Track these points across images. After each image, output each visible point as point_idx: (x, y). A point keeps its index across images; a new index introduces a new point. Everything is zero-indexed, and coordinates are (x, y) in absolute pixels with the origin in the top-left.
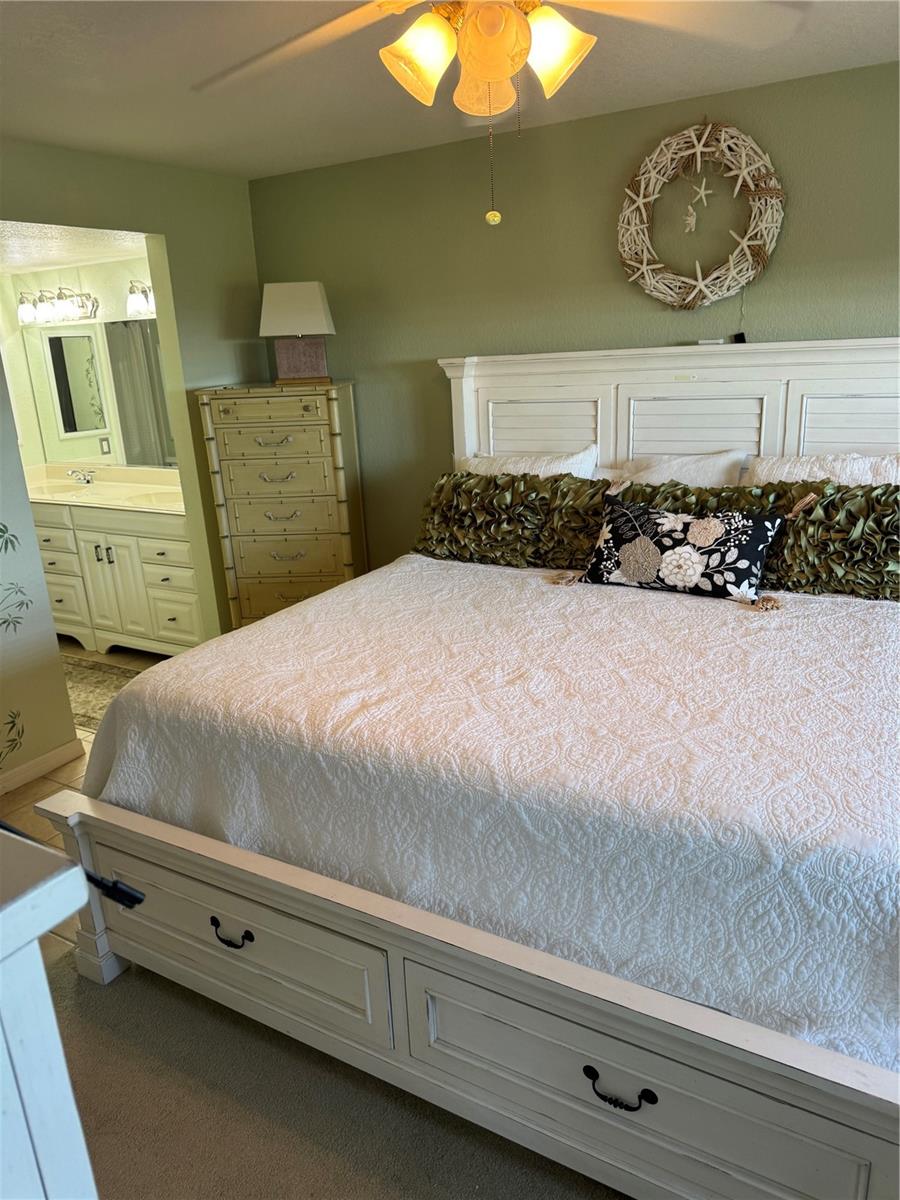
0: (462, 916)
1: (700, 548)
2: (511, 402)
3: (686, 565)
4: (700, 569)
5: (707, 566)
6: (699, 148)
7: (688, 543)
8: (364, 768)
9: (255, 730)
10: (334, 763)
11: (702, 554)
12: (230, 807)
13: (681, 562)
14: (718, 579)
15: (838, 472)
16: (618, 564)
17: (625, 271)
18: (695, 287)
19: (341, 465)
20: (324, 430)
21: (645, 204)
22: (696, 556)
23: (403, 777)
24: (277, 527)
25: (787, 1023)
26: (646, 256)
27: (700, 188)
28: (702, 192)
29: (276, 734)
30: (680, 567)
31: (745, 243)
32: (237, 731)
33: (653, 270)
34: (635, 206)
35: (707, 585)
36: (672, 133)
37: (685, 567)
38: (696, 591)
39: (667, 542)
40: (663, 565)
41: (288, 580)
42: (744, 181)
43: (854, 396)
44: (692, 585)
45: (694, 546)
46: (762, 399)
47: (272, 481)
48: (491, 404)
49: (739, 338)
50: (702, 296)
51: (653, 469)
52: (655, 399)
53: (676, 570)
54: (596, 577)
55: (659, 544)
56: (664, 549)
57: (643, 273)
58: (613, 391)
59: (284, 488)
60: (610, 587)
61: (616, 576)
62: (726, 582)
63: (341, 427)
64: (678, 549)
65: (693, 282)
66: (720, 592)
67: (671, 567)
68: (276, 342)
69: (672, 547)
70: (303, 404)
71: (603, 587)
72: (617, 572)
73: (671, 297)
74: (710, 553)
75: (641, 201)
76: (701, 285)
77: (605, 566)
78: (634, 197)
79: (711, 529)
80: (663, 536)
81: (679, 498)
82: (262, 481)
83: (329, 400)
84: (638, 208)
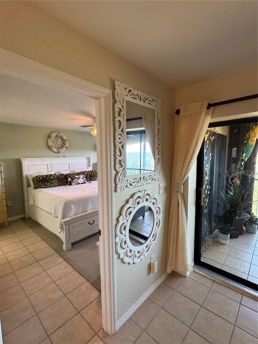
3: (81, 180)
4: (83, 181)
6: (59, 135)
14: (85, 181)
16: (74, 182)
17: (49, 148)
19: (3, 178)
26: (53, 146)
28: (60, 140)
31: (65, 146)
35: (84, 182)
36: (55, 132)
38: (83, 183)
40: (79, 181)
42: (64, 139)
45: (81, 178)
46: (69, 164)
48: (28, 166)
49: (64, 157)
50: (61, 151)
52: (56, 164)
54: (70, 184)
56: (78, 179)
57: (53, 148)
58: (50, 163)
61: (73, 184)
66: (85, 183)
72: (74, 183)
73: (56, 151)
74: (83, 179)
75: (52, 139)
76: (61, 150)
79: (81, 176)
81: (78, 174)
83: (1, 166)
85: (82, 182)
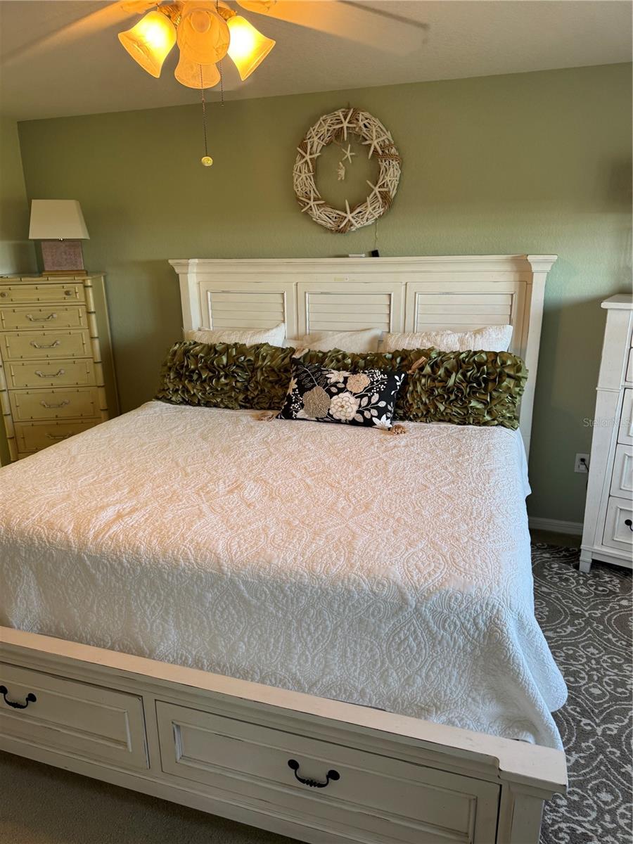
0: (198, 665)
1: (355, 394)
2: (223, 292)
3: (346, 405)
4: (356, 408)
5: (360, 406)
6: (345, 124)
7: (347, 391)
8: (121, 563)
9: (31, 539)
10: (96, 561)
11: (356, 398)
12: (13, 600)
13: (343, 403)
14: (367, 415)
15: (438, 342)
16: (302, 406)
17: (298, 204)
18: (346, 217)
19: (96, 335)
20: (82, 310)
21: (311, 159)
22: (353, 399)
23: (151, 567)
24: (47, 382)
25: (422, 712)
26: (312, 195)
27: (347, 151)
28: (348, 154)
29: (49, 542)
30: (342, 407)
31: (377, 190)
32: (17, 542)
33: (318, 205)
34: (304, 160)
35: (360, 419)
36: (328, 113)
37: (346, 407)
38: (353, 423)
39: (334, 390)
40: (332, 406)
41: (55, 422)
42: (375, 148)
43: (447, 293)
44: (350, 419)
45: (351, 392)
46: (390, 295)
47: (41, 347)
48: (209, 293)
49: (375, 254)
50: (350, 224)
51: (322, 341)
52: (322, 293)
53: (340, 409)
54: (288, 415)
55: (328, 391)
56: (332, 395)
57: (311, 207)
58: (294, 287)
59: (50, 352)
60: (298, 421)
61: (301, 414)
62: (372, 416)
63: (95, 307)
64: (341, 395)
65: (345, 215)
66: (368, 423)
67: (337, 407)
68: (42, 243)
69: (337, 394)
70: (65, 290)
71: (293, 422)
72: (302, 411)
73: (330, 224)
74: (361, 397)
75: (308, 157)
76: (349, 216)
77: (293, 407)
78: (304, 154)
79: (361, 381)
80: (332, 386)
81: (341, 361)
82: (33, 348)
83: (85, 287)
84: (306, 161)
85: (351, 412)
